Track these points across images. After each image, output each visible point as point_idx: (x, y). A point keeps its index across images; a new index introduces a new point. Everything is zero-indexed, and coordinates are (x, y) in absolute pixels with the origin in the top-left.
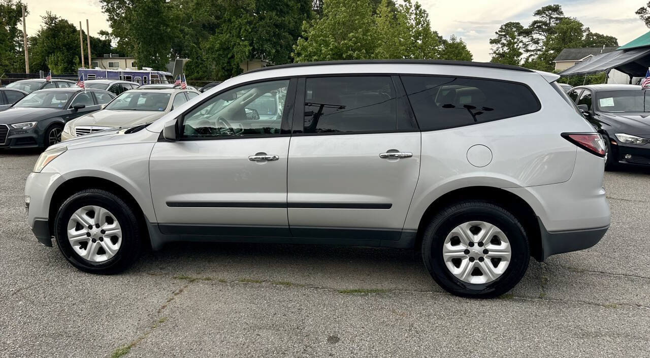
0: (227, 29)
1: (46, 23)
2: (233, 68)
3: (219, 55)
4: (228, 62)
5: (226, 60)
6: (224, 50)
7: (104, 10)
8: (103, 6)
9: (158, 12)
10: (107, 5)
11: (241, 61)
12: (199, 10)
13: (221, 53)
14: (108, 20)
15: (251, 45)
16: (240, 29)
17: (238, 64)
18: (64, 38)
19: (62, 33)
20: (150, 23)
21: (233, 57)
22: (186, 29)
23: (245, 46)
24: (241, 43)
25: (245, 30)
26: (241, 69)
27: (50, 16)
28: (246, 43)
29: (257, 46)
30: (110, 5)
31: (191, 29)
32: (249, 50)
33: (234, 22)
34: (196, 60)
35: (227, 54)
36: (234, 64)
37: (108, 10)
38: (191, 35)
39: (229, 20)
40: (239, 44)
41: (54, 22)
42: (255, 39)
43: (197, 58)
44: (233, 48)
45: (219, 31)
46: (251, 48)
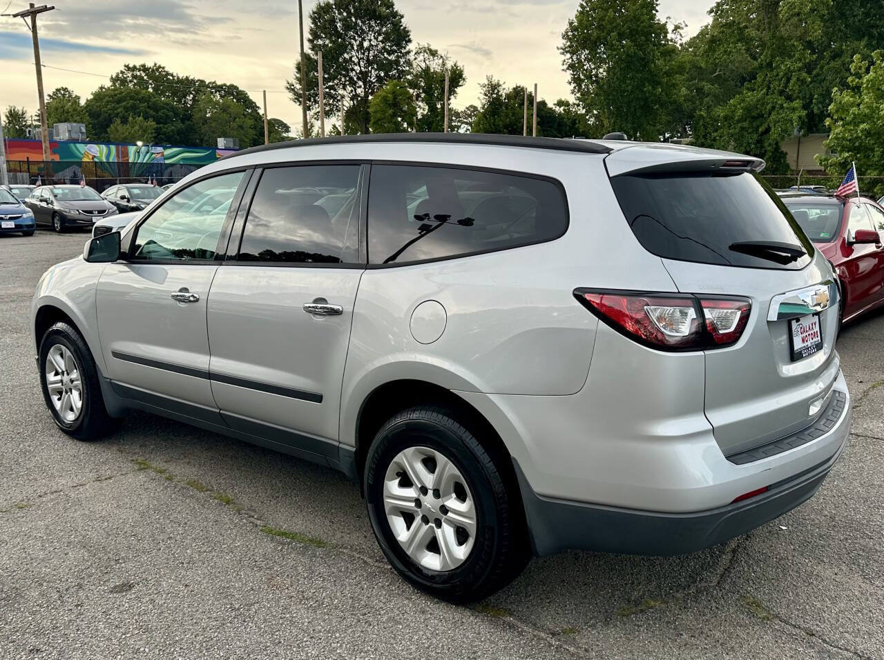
0: (764, 80)
1: (486, 95)
2: (766, 151)
3: (743, 129)
4: (758, 141)
5: (755, 136)
6: (754, 118)
7: (565, 67)
8: (564, 61)
9: (645, 62)
10: (571, 58)
11: (783, 138)
12: (714, 51)
13: (745, 124)
14: (570, 83)
15: (805, 107)
16: (788, 80)
17: (777, 144)
18: (507, 116)
19: (504, 108)
20: (628, 82)
21: (768, 130)
22: (707, 87)
23: (794, 109)
24: (785, 105)
25: (798, 79)
26: (782, 152)
27: (491, 82)
28: (797, 104)
29: (819, 108)
30: (575, 57)
31: (716, 85)
32: (800, 117)
33: (778, 67)
34: (703, 141)
35: (758, 127)
36: (770, 144)
37: (571, 67)
38: (714, 96)
39: (770, 65)
40: (782, 107)
41: (496, 91)
42: (816, 96)
43: (705, 137)
44: (770, 114)
45: (749, 86)
46: (804, 113)
